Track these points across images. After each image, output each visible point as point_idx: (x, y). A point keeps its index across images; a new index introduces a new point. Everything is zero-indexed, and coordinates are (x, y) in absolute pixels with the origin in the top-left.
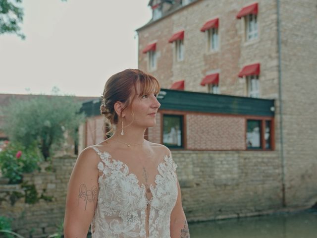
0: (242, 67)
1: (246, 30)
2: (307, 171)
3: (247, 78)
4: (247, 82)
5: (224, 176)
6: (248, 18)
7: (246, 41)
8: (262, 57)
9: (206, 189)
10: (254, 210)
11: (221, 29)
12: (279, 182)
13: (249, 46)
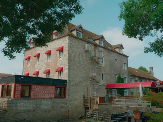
0: (57, 67)
1: (59, 55)
2: (78, 105)
3: (59, 72)
4: (59, 73)
5: (45, 108)
6: (60, 51)
7: (59, 59)
8: (64, 65)
9: (38, 112)
10: (56, 120)
11: (52, 54)
12: (67, 109)
13: (60, 61)
